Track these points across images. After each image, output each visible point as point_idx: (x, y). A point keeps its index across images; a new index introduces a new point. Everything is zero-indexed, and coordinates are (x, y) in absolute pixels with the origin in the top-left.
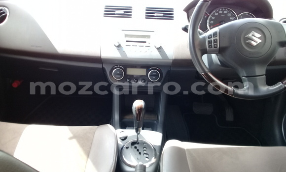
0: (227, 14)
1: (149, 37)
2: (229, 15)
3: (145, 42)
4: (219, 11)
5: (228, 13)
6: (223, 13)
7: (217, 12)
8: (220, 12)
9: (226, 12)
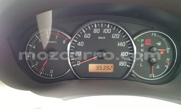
0: (110, 34)
2: (116, 36)
4: (92, 29)
5: (113, 32)
6: (101, 34)
7: (87, 32)
8: (96, 31)
9: (107, 31)
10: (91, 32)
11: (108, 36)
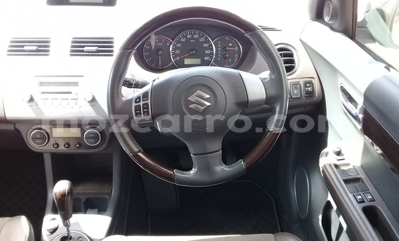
1: (76, 84)
2: (202, 40)
3: (70, 93)
5: (200, 37)
6: (192, 38)
7: (183, 37)
8: (188, 36)
9: (196, 36)
10: (186, 37)
11: (197, 40)
